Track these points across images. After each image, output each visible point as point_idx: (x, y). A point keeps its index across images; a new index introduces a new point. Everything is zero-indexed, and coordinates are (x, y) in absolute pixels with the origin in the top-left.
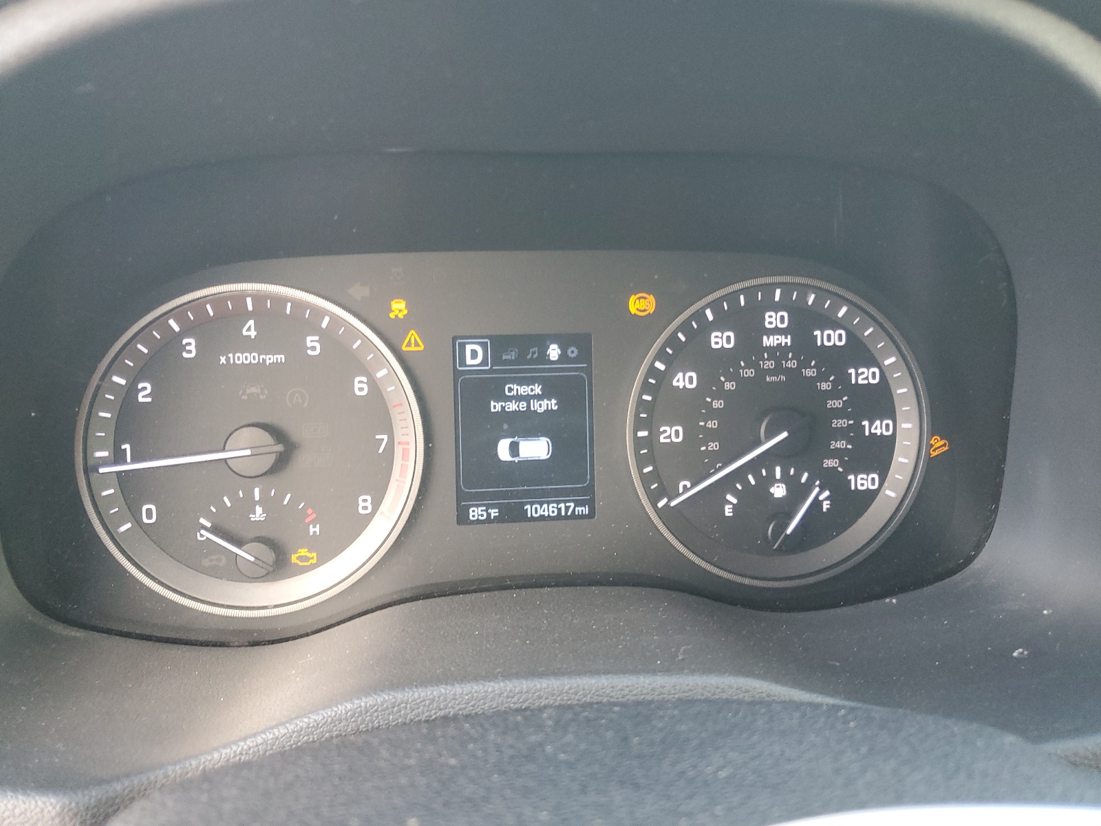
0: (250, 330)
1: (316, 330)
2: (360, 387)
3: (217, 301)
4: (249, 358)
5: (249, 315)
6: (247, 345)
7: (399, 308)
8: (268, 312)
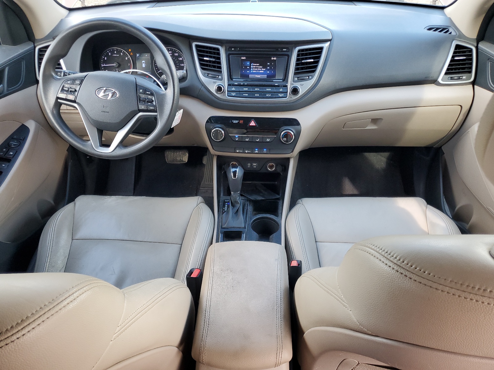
0: (115, 52)
1: (122, 52)
2: (126, 58)
3: (112, 49)
4: (115, 55)
5: (115, 51)
6: (115, 54)
7: (130, 50)
8: (117, 50)
